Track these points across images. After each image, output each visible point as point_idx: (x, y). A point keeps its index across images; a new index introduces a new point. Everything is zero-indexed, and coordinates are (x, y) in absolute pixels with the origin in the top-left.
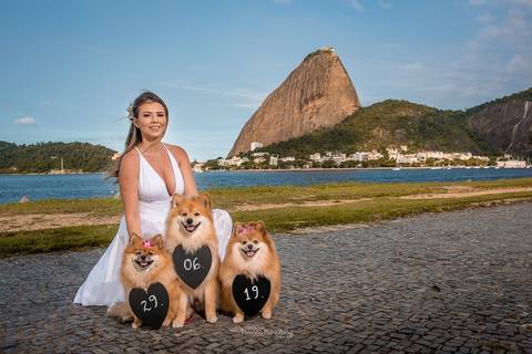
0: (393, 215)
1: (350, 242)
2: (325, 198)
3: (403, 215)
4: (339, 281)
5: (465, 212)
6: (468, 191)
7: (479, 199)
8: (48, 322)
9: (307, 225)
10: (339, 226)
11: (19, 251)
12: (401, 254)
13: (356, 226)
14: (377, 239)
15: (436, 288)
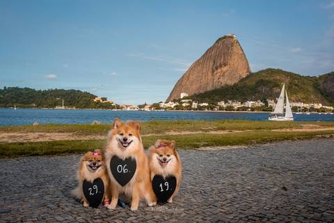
0: (264, 141)
1: (234, 157)
2: (223, 129)
3: (271, 141)
4: (222, 181)
5: (312, 141)
6: (316, 128)
7: (322, 133)
8: (32, 198)
9: (208, 145)
10: (229, 146)
11: (24, 154)
12: (265, 166)
13: (240, 147)
14: (252, 156)
15: (284, 189)
